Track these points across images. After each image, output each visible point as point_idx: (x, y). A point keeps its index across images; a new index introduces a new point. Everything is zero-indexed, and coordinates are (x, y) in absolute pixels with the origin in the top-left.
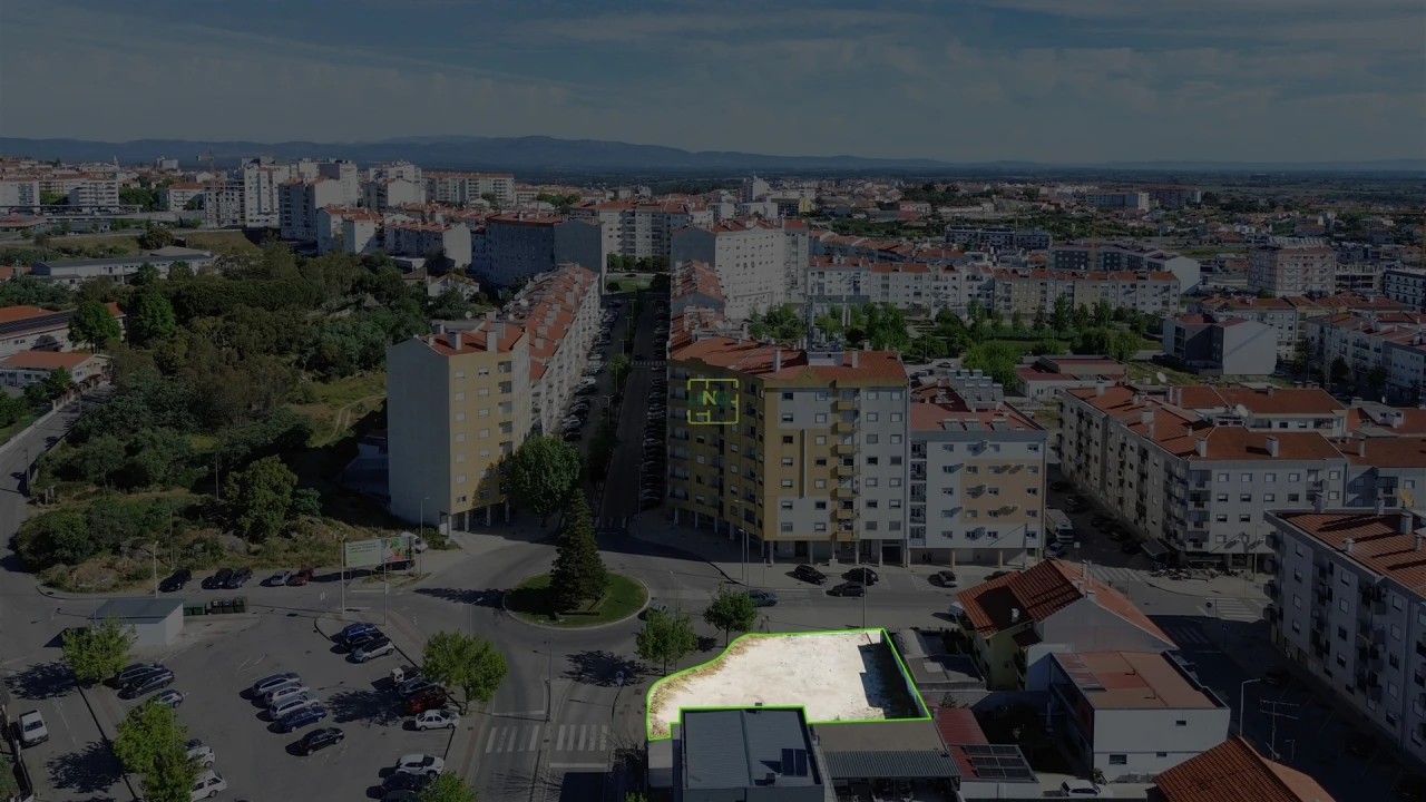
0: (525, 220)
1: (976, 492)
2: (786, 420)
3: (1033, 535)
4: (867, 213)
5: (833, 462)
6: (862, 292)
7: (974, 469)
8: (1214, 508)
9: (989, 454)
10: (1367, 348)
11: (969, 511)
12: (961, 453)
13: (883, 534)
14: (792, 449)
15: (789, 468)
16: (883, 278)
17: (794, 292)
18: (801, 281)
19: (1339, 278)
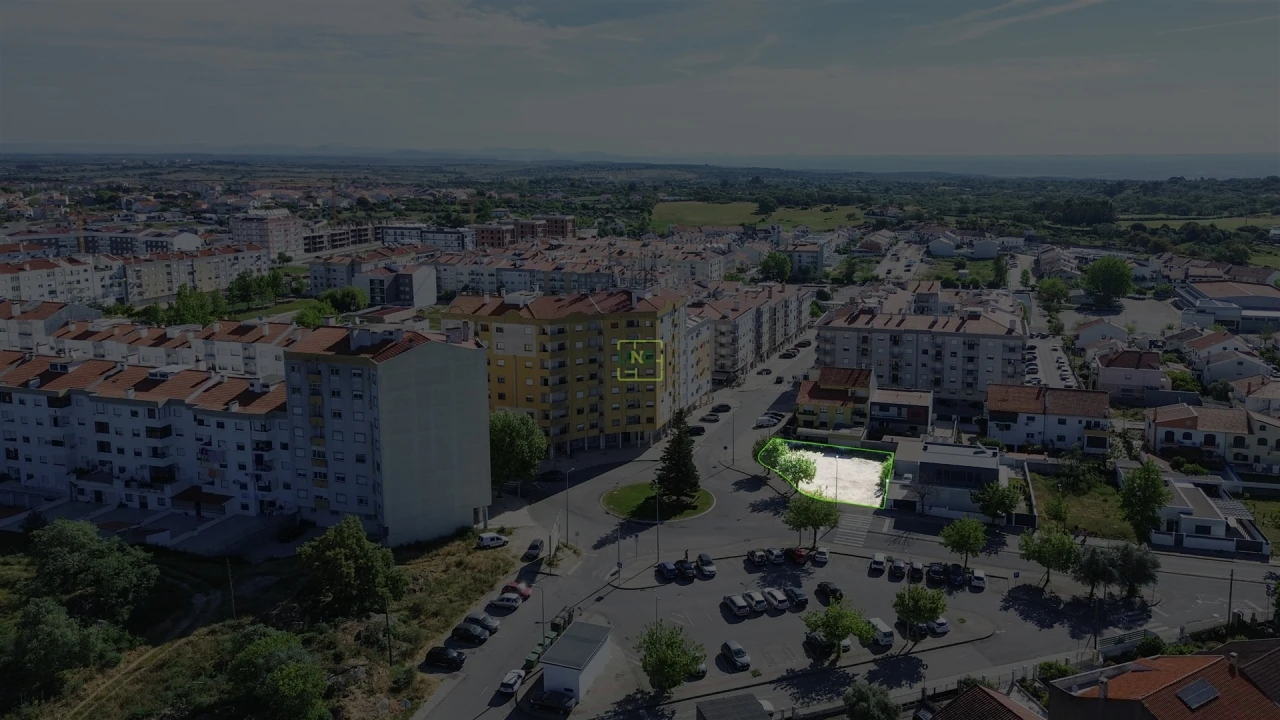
19: (305, 238)
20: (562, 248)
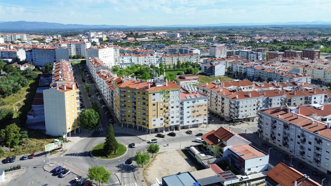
0: (46, 48)
1: (194, 112)
2: (153, 100)
3: (205, 120)
4: (120, 40)
5: (164, 109)
6: (133, 62)
7: (193, 107)
8: (240, 109)
9: (196, 103)
10: (242, 68)
11: (192, 116)
12: (191, 103)
13: (175, 124)
14: (155, 107)
15: (154, 111)
16: (137, 58)
17: (116, 63)
18: (118, 60)
19: (227, 52)
20: (287, 62)
